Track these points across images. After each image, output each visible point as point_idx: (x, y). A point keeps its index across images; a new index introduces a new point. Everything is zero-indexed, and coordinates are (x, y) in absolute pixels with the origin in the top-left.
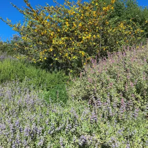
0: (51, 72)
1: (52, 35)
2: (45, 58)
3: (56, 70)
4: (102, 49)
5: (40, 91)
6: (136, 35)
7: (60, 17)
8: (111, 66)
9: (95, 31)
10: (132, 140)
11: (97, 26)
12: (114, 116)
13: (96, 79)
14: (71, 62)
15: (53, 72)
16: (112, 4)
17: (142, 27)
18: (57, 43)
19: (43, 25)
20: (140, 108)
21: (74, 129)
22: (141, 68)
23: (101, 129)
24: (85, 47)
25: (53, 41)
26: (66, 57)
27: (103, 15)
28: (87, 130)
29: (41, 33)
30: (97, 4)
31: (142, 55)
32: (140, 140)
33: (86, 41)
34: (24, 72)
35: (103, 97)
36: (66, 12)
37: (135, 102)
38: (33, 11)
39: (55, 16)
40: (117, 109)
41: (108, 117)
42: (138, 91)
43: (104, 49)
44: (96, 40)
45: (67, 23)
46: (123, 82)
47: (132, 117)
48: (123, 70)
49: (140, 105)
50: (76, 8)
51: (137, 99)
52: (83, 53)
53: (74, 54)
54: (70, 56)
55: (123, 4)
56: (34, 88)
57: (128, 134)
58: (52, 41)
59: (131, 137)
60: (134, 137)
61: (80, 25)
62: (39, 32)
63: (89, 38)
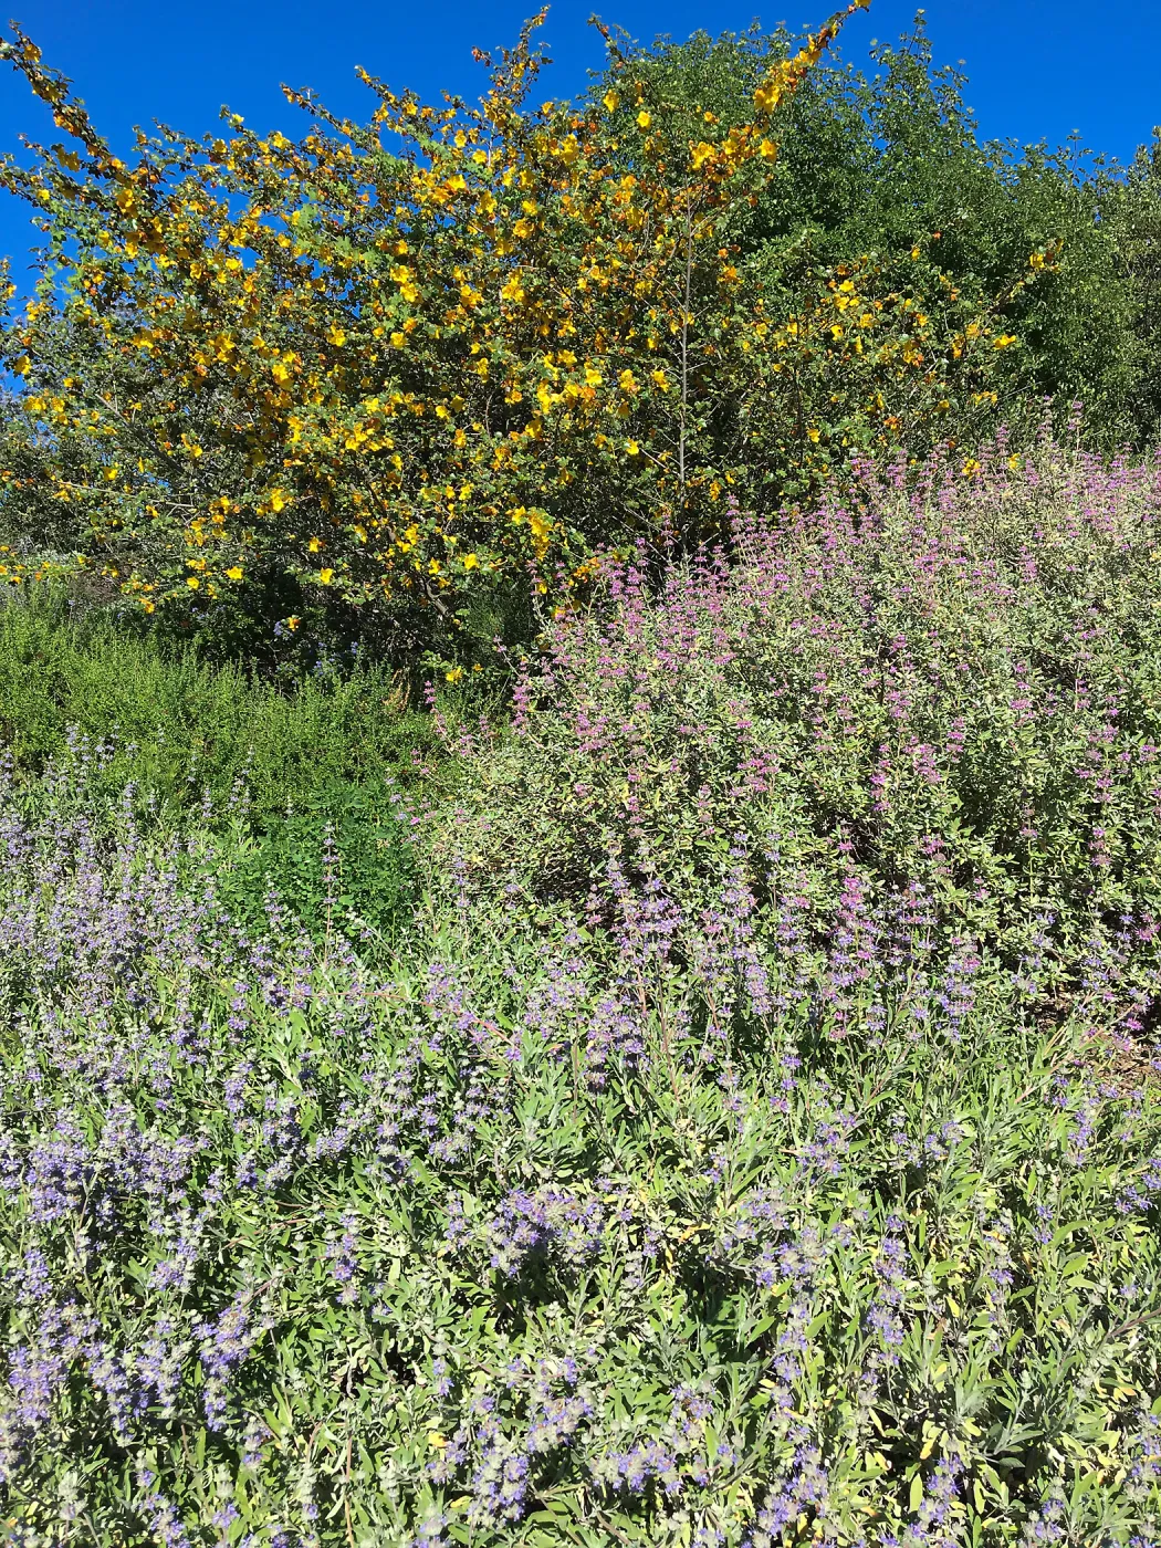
0: (288, 688)
1: (282, 373)
2: (236, 574)
3: (326, 667)
4: (698, 493)
5: (200, 840)
6: (961, 376)
7: (349, 232)
8: (759, 623)
9: (639, 343)
10: (928, 1204)
11: (651, 299)
12: (781, 1019)
13: (642, 722)
14: (453, 601)
15: (308, 687)
16: (763, 121)
17: (1006, 309)
18: (326, 443)
19: (202, 288)
20: (990, 942)
21: (461, 1141)
22: (997, 629)
23: (679, 1131)
24: (552, 472)
25: (294, 424)
26: (403, 562)
27: (698, 210)
28: (558, 1140)
29: (189, 366)
30: (644, 119)
31: (1003, 525)
32: (989, 1198)
33: (567, 423)
34: (58, 687)
35: (700, 871)
36: (390, 190)
37: (953, 895)
38: (113, 173)
39: (299, 217)
40: (811, 963)
41: (739, 1027)
42: (976, 812)
43: (715, 490)
44: (644, 419)
45: (403, 275)
46: (855, 746)
47: (925, 1015)
48: (856, 649)
49: (987, 918)
50: (478, 158)
51: (964, 875)
52: (540, 524)
53: (475, 534)
54: (435, 547)
55: (856, 126)
56: (145, 821)
57: (899, 1154)
58: (284, 430)
59: (915, 1177)
60: (942, 1175)
61: (512, 291)
62: (173, 359)
63: (587, 396)
